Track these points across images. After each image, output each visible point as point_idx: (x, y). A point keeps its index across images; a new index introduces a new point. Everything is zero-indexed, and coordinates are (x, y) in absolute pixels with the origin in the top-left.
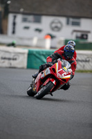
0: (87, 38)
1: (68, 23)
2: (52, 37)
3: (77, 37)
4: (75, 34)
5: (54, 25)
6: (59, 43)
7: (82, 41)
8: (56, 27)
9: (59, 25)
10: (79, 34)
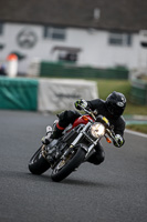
0: (75, 60)
1: (45, 35)
2: (20, 57)
3: (60, 58)
4: (57, 53)
5: (23, 38)
6: (32, 66)
7: (67, 65)
8: (27, 41)
9: (31, 38)
10: (64, 53)
